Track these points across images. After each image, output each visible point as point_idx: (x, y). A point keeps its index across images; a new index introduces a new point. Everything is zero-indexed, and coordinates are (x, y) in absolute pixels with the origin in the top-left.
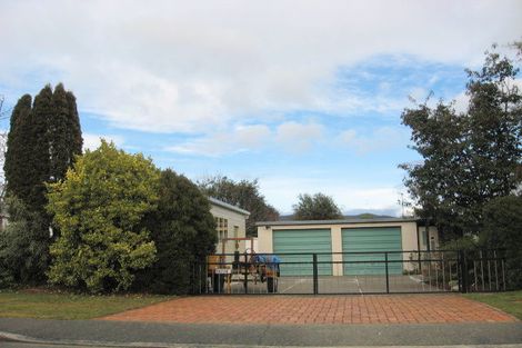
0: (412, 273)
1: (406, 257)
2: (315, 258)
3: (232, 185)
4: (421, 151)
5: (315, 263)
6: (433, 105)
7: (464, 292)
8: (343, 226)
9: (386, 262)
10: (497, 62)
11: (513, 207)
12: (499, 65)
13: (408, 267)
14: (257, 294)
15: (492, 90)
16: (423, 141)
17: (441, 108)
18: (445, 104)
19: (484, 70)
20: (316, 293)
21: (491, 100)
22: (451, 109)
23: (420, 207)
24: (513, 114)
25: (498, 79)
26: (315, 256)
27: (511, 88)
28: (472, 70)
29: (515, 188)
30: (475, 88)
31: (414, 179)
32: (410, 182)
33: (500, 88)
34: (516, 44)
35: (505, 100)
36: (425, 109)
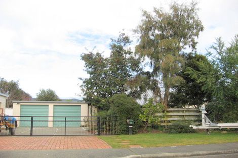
0: (83, 126)
1: (82, 119)
2: (32, 119)
3: (6, 82)
4: (88, 72)
5: (32, 121)
6: (95, 53)
7: (99, 135)
8: (55, 104)
9: (65, 121)
10: (124, 37)
11: (122, 99)
12: (125, 38)
13: (83, 123)
14: (6, 135)
15: (121, 48)
16: (90, 68)
17: (98, 54)
18: (100, 52)
19: (118, 39)
20: (31, 135)
21: (120, 53)
22: (102, 55)
23: (85, 97)
24: (128, 59)
25: (123, 44)
26: (32, 117)
27: (128, 48)
28: (114, 39)
29: (126, 91)
30: (114, 47)
31: (84, 84)
32: (82, 86)
33: (124, 48)
34: (133, 30)
35: (126, 53)
36: (91, 54)
